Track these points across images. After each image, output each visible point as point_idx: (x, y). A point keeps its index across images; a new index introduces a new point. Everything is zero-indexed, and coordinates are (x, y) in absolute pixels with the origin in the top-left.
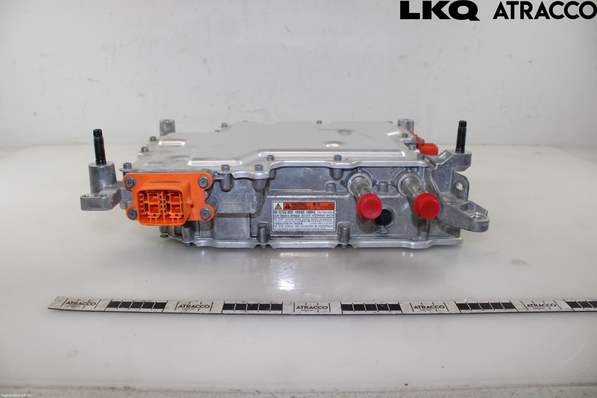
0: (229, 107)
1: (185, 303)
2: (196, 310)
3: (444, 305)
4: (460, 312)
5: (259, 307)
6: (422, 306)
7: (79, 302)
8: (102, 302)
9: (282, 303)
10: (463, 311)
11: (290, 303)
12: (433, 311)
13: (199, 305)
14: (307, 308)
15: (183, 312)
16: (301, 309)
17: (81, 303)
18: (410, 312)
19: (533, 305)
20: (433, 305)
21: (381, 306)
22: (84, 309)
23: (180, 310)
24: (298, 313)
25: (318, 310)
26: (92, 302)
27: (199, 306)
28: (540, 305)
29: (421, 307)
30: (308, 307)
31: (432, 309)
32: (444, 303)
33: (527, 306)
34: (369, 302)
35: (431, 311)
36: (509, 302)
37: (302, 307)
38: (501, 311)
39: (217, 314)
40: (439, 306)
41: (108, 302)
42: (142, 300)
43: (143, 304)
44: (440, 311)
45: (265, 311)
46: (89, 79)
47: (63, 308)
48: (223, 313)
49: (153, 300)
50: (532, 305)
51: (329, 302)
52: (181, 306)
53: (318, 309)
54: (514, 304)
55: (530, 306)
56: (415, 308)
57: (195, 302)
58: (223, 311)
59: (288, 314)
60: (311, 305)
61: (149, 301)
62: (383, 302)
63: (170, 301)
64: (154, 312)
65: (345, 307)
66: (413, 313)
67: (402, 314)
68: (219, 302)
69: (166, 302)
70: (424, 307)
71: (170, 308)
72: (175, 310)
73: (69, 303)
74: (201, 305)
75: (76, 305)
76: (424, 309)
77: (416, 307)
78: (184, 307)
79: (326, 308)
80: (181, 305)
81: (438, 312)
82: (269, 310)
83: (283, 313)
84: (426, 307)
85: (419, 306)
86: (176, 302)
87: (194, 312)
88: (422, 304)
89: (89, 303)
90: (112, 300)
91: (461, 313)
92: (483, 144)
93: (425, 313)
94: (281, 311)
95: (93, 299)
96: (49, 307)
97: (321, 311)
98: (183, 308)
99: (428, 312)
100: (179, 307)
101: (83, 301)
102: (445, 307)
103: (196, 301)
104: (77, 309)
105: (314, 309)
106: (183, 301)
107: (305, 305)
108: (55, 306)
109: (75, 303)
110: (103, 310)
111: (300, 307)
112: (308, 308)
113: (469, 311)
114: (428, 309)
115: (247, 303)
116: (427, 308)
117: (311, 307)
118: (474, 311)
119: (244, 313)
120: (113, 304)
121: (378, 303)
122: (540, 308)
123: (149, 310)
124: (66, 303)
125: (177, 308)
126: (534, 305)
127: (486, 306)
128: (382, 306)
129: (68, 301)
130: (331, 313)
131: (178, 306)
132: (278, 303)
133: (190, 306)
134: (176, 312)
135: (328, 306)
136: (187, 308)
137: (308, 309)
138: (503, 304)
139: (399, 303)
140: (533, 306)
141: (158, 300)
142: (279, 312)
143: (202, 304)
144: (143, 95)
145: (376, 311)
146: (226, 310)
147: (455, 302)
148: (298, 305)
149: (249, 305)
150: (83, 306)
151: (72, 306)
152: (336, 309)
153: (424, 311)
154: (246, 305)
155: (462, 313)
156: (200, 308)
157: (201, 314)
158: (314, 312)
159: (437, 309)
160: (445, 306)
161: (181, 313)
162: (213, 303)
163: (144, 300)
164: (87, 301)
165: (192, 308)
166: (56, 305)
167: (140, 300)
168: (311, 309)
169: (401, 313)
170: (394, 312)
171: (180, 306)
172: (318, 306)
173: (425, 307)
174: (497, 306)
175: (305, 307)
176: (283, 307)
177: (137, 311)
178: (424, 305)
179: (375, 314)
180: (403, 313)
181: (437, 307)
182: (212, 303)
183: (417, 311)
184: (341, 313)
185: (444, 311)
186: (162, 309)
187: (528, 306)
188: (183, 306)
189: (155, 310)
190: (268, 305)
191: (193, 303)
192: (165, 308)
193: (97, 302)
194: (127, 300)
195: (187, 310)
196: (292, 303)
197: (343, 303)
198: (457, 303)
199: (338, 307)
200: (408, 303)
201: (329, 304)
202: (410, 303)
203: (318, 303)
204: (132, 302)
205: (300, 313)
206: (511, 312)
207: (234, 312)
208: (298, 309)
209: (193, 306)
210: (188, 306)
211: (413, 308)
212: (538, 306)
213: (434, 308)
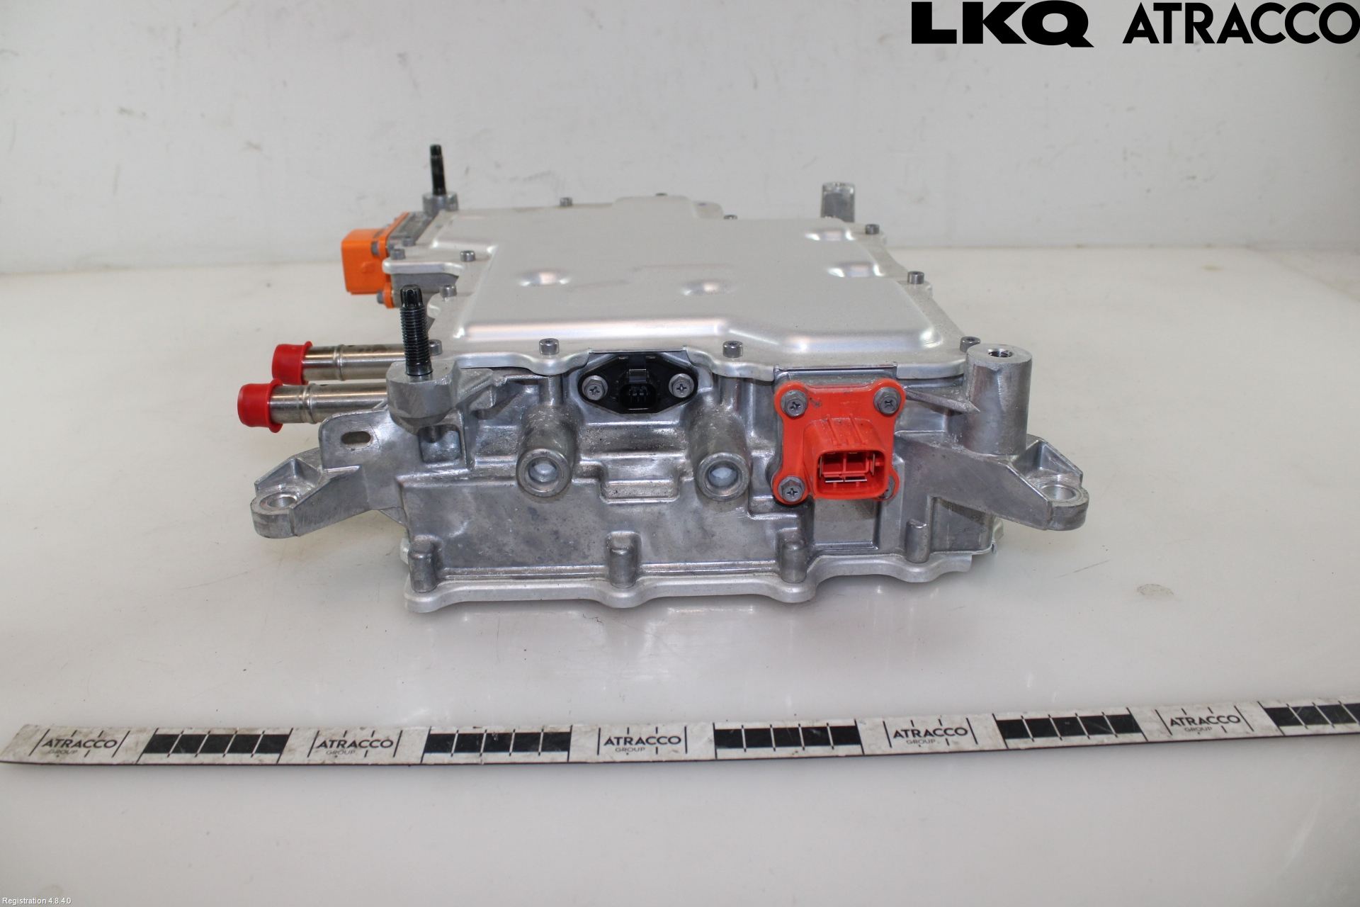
0: (467, 170)
1: (333, 735)
2: (358, 756)
3: (965, 726)
4: (1004, 747)
5: (512, 742)
6: (913, 731)
7: (77, 739)
8: (133, 736)
9: (571, 729)
10: (1013, 743)
11: (589, 729)
12: (940, 744)
13: (368, 741)
14: (630, 742)
15: (327, 762)
16: (616, 746)
17: (80, 742)
18: (884, 749)
19: (1185, 721)
20: (940, 727)
21: (812, 732)
22: (88, 760)
23: (320, 756)
24: (608, 759)
25: (657, 749)
26: (107, 739)
27: (367, 744)
28: (1201, 721)
29: (910, 733)
30: (632, 739)
31: (936, 738)
32: (967, 719)
33: (1169, 724)
34: (783, 721)
35: (935, 743)
36: (1127, 713)
37: (618, 739)
38: (1106, 741)
39: (409, 765)
40: (954, 728)
41: (146, 738)
42: (230, 729)
43: (232, 739)
44: (956, 743)
45: (528, 754)
47: (34, 758)
48: (424, 762)
49: (257, 729)
50: (1181, 719)
51: (685, 724)
52: (324, 744)
53: (658, 745)
54: (1137, 718)
55: (1177, 723)
56: (895, 736)
57: (359, 730)
58: (427, 755)
59: (583, 760)
60: (640, 734)
61: (248, 730)
62: (817, 721)
63: (297, 729)
64: (257, 762)
65: (725, 738)
66: (889, 751)
67: (863, 755)
68: (417, 728)
69: (287, 732)
70: (916, 733)
71: (296, 751)
72: (308, 756)
73: (49, 744)
74: (371, 739)
75: (67, 749)
76: (917, 738)
77: (897, 734)
78: (331, 746)
79: (677, 740)
80: (325, 742)
81: (952, 747)
82: (537, 750)
83: (571, 760)
84: (922, 734)
85: (906, 731)
86: (312, 733)
87: (354, 762)
88: (913, 725)
89: (102, 741)
90: (157, 729)
91: (1008, 750)
92: (1079, 246)
93: (918, 750)
94: (566, 753)
95: (111, 728)
97: (666, 752)
98: (329, 749)
99: (925, 748)
100: (319, 747)
101: (86, 735)
102: (969, 732)
103: (362, 729)
104: (68, 759)
105: (647, 745)
106: (329, 729)
107: (624, 734)
108: (15, 755)
109: (63, 744)
110: (133, 760)
111: (613, 739)
112: (634, 742)
113: (1026, 743)
114: (928, 737)
115: (486, 731)
116: (925, 735)
117: (640, 741)
118: (1040, 742)
119: (475, 761)
120: (160, 743)
121: (805, 724)
122: (1202, 729)
123: (245, 758)
124: (43, 743)
125: (313, 750)
126: (1187, 719)
127: (1069, 726)
128: (814, 732)
130: (690, 756)
131: (318, 743)
132: (559, 731)
133: (345, 742)
134: (311, 762)
135: (683, 737)
136: (338, 750)
137: (633, 746)
138: (1113, 718)
139: (855, 722)
140: (1183, 724)
141: (268, 729)
142: (560, 756)
143: (375, 737)
144: (257, 147)
145: (799, 749)
146: (433, 754)
147: (993, 715)
148: (610, 734)
149: (489, 735)
150: (83, 751)
151: (58, 752)
152: (702, 746)
153: (916, 745)
154: (481, 735)
155: (1010, 748)
156: (369, 748)
157: (371, 765)
158: (647, 753)
159: (950, 739)
160: (968, 729)
161: (323, 765)
162: (401, 732)
163: (234, 729)
164: (95, 736)
165: (352, 748)
166: (17, 750)
167: (224, 729)
168: (640, 745)
169: (860, 753)
170: (843, 750)
171: (321, 745)
172: (658, 736)
173: (919, 732)
174: (1095, 725)
175: (626, 739)
176: (573, 739)
177: (217, 763)
178: (917, 727)
179: (796, 755)
180: (867, 752)
181: (948, 732)
182: (399, 732)
183: (900, 745)
184: (713, 757)
185: (966, 743)
186: (277, 755)
187: (1173, 722)
188: (329, 744)
189: (260, 758)
190: (537, 735)
191: (353, 733)
192: (286, 749)
193: (119, 738)
194: (193, 730)
195: (339, 756)
196: (595, 727)
197: (719, 726)
198: (999, 718)
199: (705, 739)
200: (880, 721)
201: (685, 728)
202: (884, 723)
203: (660, 726)
204: (205, 736)
205: (612, 758)
206: (1128, 741)
207: (451, 758)
208: (610, 746)
209: (354, 744)
210: (341, 744)
211: (891, 736)
212: (1196, 724)
213: (942, 735)
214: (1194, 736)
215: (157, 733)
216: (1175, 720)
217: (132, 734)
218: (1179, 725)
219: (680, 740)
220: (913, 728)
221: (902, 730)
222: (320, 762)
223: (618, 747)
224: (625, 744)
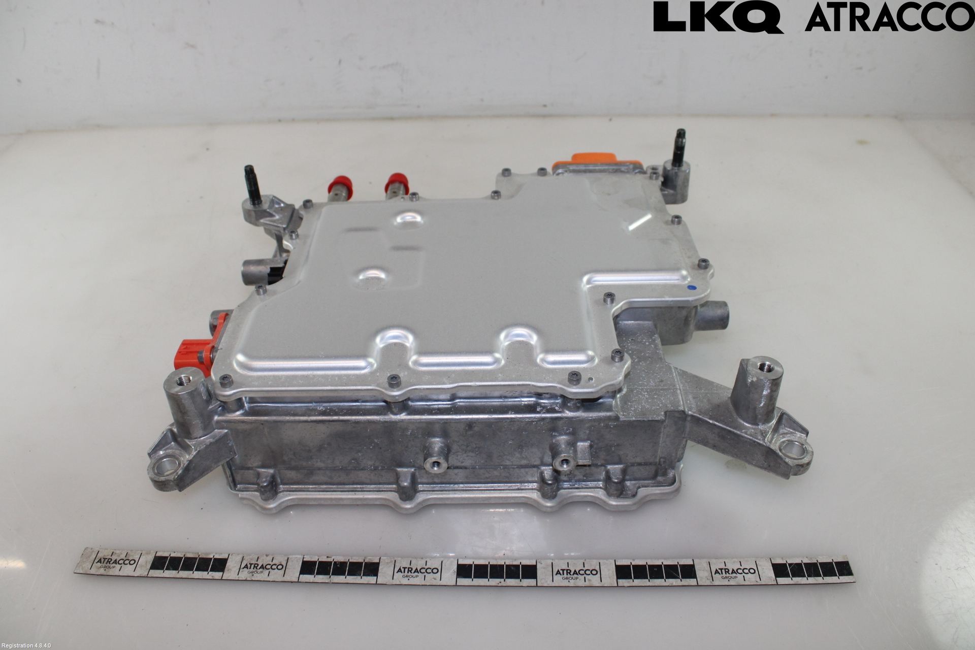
1: (251, 559)
2: (264, 575)
3: (598, 568)
4: (616, 585)
5: (347, 568)
7: (114, 558)
8: (144, 557)
9: (380, 561)
10: (622, 582)
11: (389, 561)
12: (580, 581)
13: (270, 565)
14: (411, 571)
15: (248, 579)
16: (403, 574)
17: (116, 560)
18: (548, 582)
19: (724, 571)
20: (583, 568)
22: (121, 573)
23: (245, 574)
24: (398, 583)
25: (425, 576)
26: (130, 558)
27: (270, 567)
28: (733, 572)
29: (565, 572)
30: (412, 569)
31: (579, 576)
32: (599, 563)
33: (713, 573)
34: (496, 559)
35: (578, 580)
36: (691, 563)
37: (405, 568)
38: (674, 584)
39: (292, 582)
40: (591, 569)
41: (150, 558)
42: (195, 553)
43: (197, 561)
44: (589, 580)
45: (355, 577)
47: (93, 571)
48: (299, 581)
49: (209, 554)
50: (722, 569)
51: (442, 559)
52: (246, 566)
53: (426, 574)
54: (697, 568)
55: (718, 572)
57: (265, 556)
58: (301, 576)
59: (385, 583)
60: (417, 566)
61: (205, 554)
62: (516, 560)
63: (232, 555)
64: (211, 578)
65: (463, 571)
66: (551, 584)
67: (537, 587)
68: (296, 556)
69: (225, 556)
70: (569, 572)
71: (232, 569)
72: (238, 575)
73: (100, 561)
74: (272, 564)
75: (110, 565)
76: (569, 576)
77: (558, 573)
78: (250, 568)
79: (436, 571)
81: (587, 583)
82: (360, 575)
83: (378, 583)
84: (572, 573)
85: (563, 571)
86: (239, 558)
87: (262, 579)
88: (568, 566)
89: (127, 559)
90: (156, 552)
91: (617, 587)
93: (567, 585)
94: (376, 577)
95: (131, 551)
96: (76, 572)
97: (430, 579)
98: (249, 570)
99: (572, 583)
100: (243, 568)
101: (119, 556)
102: (599, 572)
103: (267, 555)
104: (111, 572)
105: (420, 574)
106: (249, 555)
107: (408, 566)
108: (82, 569)
109: (107, 561)
110: (146, 574)
111: (402, 568)
112: (413, 571)
113: (629, 582)
114: (575, 576)
115: (333, 560)
116: (574, 574)
117: (416, 570)
118: (637, 582)
119: (327, 582)
120: (159, 563)
121: (508, 562)
122: (731, 577)
123: (204, 575)
124: (96, 561)
125: (240, 571)
126: (725, 569)
127: (656, 572)
128: (512, 568)
129: (100, 555)
130: (442, 583)
131: (243, 566)
132: (374, 561)
133: (258, 565)
134: (239, 579)
135: (440, 569)
136: (254, 570)
137: (413, 574)
138: (683, 567)
139: (536, 562)
140: (722, 573)
141: (216, 554)
142: (373, 580)
143: (274, 562)
145: (502, 580)
146: (304, 575)
147: (615, 561)
148: (400, 565)
149: (335, 563)
150: (118, 566)
151: (105, 567)
152: (449, 576)
153: (567, 581)
154: (331, 562)
155: (619, 585)
156: (270, 570)
157: (272, 581)
159: (587, 577)
160: (599, 570)
161: (246, 580)
162: (288, 558)
163: (198, 553)
164: (123, 556)
165: (261, 570)
166: (84, 566)
167: (193, 553)
168: (416, 574)
169: (535, 585)
170: (527, 582)
171: (245, 567)
172: (427, 567)
173: (571, 571)
174: (671, 571)
175: (409, 568)
176: (380, 568)
177: (190, 577)
178: (570, 568)
179: (500, 585)
180: (539, 584)
181: (587, 572)
183: (558, 580)
184: (455, 584)
185: (595, 581)
186: (221, 573)
187: (716, 572)
188: (249, 566)
189: (212, 575)
190: (360, 564)
191: (262, 558)
192: (226, 569)
193: (136, 557)
194: (176, 553)
195: (254, 575)
196: (393, 560)
197: (461, 562)
198: (618, 563)
199: (452, 571)
200: (550, 562)
201: (442, 562)
202: (552, 563)
203: (428, 560)
204: (182, 558)
205: (400, 582)
206: (687, 584)
207: (314, 579)
208: (400, 573)
209: (262, 567)
210: (256, 566)
211: (555, 574)
212: (729, 574)
213: (583, 575)
214: (726, 582)
215: (157, 555)
216: (718, 570)
217: (143, 555)
218: (720, 574)
219: (438, 571)
220: (568, 568)
221: (561, 570)
222: (244, 579)
224: (408, 572)
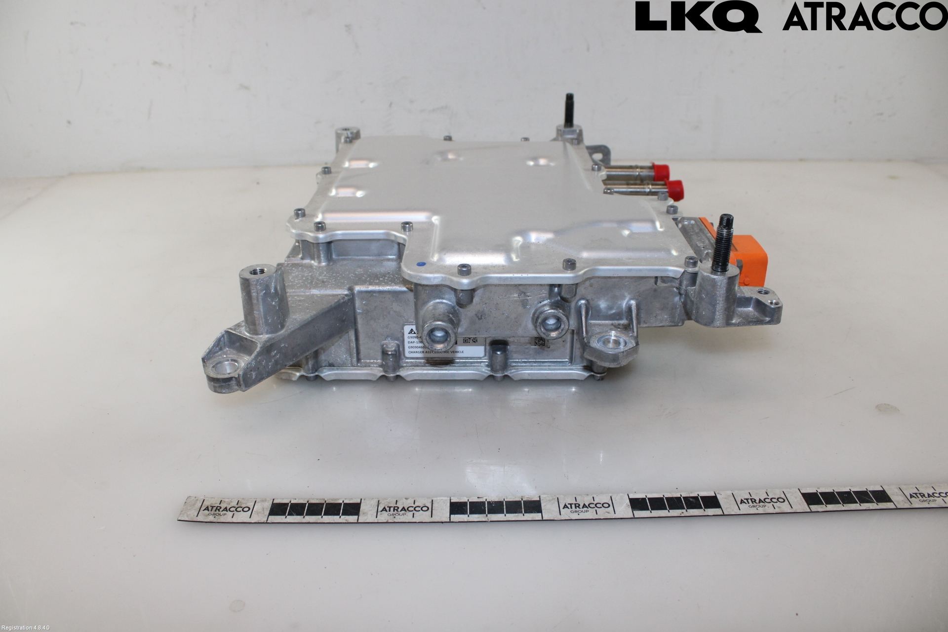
1: (389, 503)
2: (408, 517)
3: (783, 496)
4: (809, 511)
5: (505, 507)
6: (751, 499)
7: (223, 506)
8: (260, 504)
9: (540, 499)
10: (814, 508)
11: (551, 498)
12: (769, 508)
13: (413, 507)
14: (579, 507)
15: (389, 521)
16: (570, 510)
17: (226, 508)
18: (736, 511)
20: (767, 497)
21: (690, 500)
22: (234, 520)
23: (384, 517)
24: (567, 518)
25: (596, 511)
26: (243, 506)
27: (412, 509)
28: (929, 495)
29: (750, 501)
30: (579, 505)
31: (766, 504)
32: (783, 492)
33: (909, 497)
34: (670, 493)
35: (766, 507)
36: (881, 489)
37: (571, 505)
38: (871, 508)
39: (442, 523)
40: (777, 498)
41: (268, 505)
42: (321, 499)
43: (324, 506)
44: (779, 507)
45: (517, 514)
46: (155, 63)
47: (200, 518)
48: (451, 520)
49: (339, 499)
50: (916, 494)
51: (610, 495)
52: (384, 509)
53: (596, 508)
54: (889, 493)
55: (913, 497)
56: (741, 503)
57: (404, 500)
58: (452, 516)
59: (552, 518)
60: (584, 501)
61: (332, 500)
62: (691, 492)
63: (365, 499)
64: (345, 521)
65: (637, 504)
66: (739, 512)
67: (724, 515)
68: (441, 498)
69: (359, 501)
70: (753, 501)
71: (368, 513)
72: (377, 517)
73: (207, 509)
75: (220, 512)
76: (755, 504)
77: (742, 502)
78: (390, 511)
79: (607, 505)
80: (384, 508)
81: (777, 510)
82: (521, 512)
83: (544, 519)
84: (757, 501)
85: (747, 499)
86: (375, 502)
87: (407, 521)
88: (751, 496)
89: (239, 508)
90: (274, 499)
91: (811, 512)
93: (757, 512)
94: (540, 514)
95: (243, 499)
96: (179, 519)
97: (602, 513)
98: (388, 512)
99: (761, 510)
100: (382, 511)
101: (229, 504)
102: (786, 500)
103: (406, 499)
104: (222, 519)
105: (589, 509)
106: (385, 499)
107: (574, 502)
108: (187, 516)
109: (216, 509)
110: (264, 520)
111: (567, 505)
112: (581, 507)
113: (822, 507)
114: (761, 504)
115: (486, 500)
116: (759, 502)
117: (584, 506)
118: (831, 507)
119: (484, 520)
120: (278, 509)
121: (684, 495)
122: (930, 501)
123: (336, 518)
124: (203, 508)
125: (379, 514)
126: (920, 494)
127: (847, 497)
128: (691, 500)
129: (206, 504)
130: (618, 516)
131: (380, 508)
132: (533, 500)
133: (398, 508)
134: (379, 521)
135: (610, 503)
136: (395, 513)
137: (581, 509)
138: (873, 492)
139: (715, 493)
140: (918, 497)
141: (346, 499)
142: (537, 516)
143: (417, 504)
145: (684, 511)
146: (456, 515)
147: (799, 489)
148: (565, 502)
149: (489, 502)
150: (230, 514)
151: (214, 514)
152: (624, 509)
153: (755, 508)
154: (484, 503)
155: (813, 511)
156: (414, 512)
157: (419, 522)
158: (590, 514)
159: (775, 505)
160: (785, 498)
161: (387, 522)
162: (432, 500)
163: (324, 499)
164: (234, 504)
165: (403, 512)
166: (188, 513)
167: (317, 499)
168: (585, 509)
169: (722, 513)
170: (711, 511)
172: (595, 502)
173: (755, 500)
174: (863, 496)
175: (575, 505)
176: (542, 505)
177: (319, 522)
178: (753, 497)
179: (682, 515)
180: (725, 513)
181: (773, 500)
182: (431, 501)
183: (745, 509)
184: (632, 516)
185: (785, 507)
186: (356, 517)
187: (911, 496)
188: (388, 509)
189: (346, 519)
190: (518, 502)
191: (401, 501)
192: (361, 513)
193: (251, 505)
194: (297, 500)
195: (396, 517)
196: (555, 497)
197: (632, 496)
198: (803, 491)
199: (625, 505)
200: (730, 493)
201: (611, 497)
202: (733, 494)
203: (595, 496)
204: (306, 504)
205: (569, 517)
206: (885, 508)
207: (468, 518)
208: (566, 509)
209: (403, 509)
210: (396, 509)
211: (739, 503)
212: (926, 497)
213: (770, 502)
214: (925, 505)
215: (274, 502)
216: (913, 494)
217: (258, 502)
218: (915, 498)
219: (609, 506)
221: (745, 499)
222: (385, 521)
223: (571, 510)
